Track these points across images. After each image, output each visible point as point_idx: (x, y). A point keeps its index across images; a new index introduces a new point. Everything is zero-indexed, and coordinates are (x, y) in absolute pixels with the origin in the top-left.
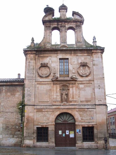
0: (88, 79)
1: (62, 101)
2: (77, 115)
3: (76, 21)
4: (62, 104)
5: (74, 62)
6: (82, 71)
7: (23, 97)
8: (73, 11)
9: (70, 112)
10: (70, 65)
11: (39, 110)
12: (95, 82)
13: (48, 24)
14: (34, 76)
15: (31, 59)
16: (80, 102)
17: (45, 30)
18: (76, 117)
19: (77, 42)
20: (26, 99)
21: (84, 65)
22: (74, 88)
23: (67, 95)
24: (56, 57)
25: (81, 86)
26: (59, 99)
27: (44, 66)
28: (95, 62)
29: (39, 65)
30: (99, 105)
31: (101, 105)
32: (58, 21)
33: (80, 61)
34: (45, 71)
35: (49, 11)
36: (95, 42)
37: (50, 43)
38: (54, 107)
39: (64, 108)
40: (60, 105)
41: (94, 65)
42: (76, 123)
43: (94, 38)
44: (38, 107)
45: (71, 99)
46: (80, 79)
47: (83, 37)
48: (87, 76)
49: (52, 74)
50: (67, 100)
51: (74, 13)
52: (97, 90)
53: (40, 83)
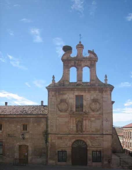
0: (98, 113)
2: (89, 142)
3: (90, 59)
4: (77, 133)
5: (88, 98)
7: (47, 127)
8: (89, 50)
9: (83, 139)
10: (84, 101)
11: (60, 138)
12: (104, 116)
13: (67, 63)
14: (55, 110)
15: (53, 96)
16: (91, 132)
18: (87, 144)
19: (91, 80)
20: (49, 129)
22: (87, 121)
24: (73, 94)
25: (92, 119)
26: (75, 129)
28: (104, 99)
29: (59, 100)
30: (106, 134)
31: (107, 134)
33: (92, 98)
34: (64, 106)
36: (106, 80)
38: (71, 136)
39: (79, 137)
40: (76, 134)
41: (103, 101)
42: (88, 148)
43: (106, 76)
44: (59, 136)
45: (84, 130)
46: (92, 113)
47: (96, 76)
48: (98, 111)
49: (69, 109)
51: (89, 52)
52: (105, 123)
53: (60, 116)
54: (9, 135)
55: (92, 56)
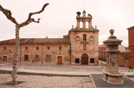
0: (93, 42)
1: (84, 50)
2: (89, 55)
3: (89, 18)
6: (91, 39)
9: (86, 53)
10: (87, 37)
11: (76, 53)
12: (95, 43)
13: (79, 20)
14: (74, 41)
15: (73, 34)
16: (90, 50)
17: (77, 22)
18: (88, 55)
19: (89, 28)
20: (72, 49)
21: (92, 37)
22: (88, 45)
23: (86, 48)
24: (82, 34)
25: (90, 45)
26: (83, 49)
27: (77, 37)
28: (95, 36)
29: (76, 36)
30: (96, 51)
32: (82, 18)
33: (90, 36)
34: (78, 39)
35: (79, 13)
36: (96, 28)
37: (79, 28)
38: (81, 52)
39: (84, 52)
41: (95, 37)
42: (88, 57)
43: (96, 26)
44: (76, 52)
45: (87, 49)
46: (90, 42)
47: (92, 26)
48: (93, 41)
49: (80, 40)
50: (86, 50)
51: (89, 15)
52: (96, 46)
53: (76, 43)
54: (53, 52)
55: (90, 16)
